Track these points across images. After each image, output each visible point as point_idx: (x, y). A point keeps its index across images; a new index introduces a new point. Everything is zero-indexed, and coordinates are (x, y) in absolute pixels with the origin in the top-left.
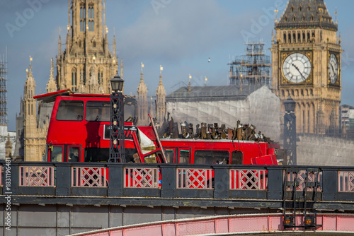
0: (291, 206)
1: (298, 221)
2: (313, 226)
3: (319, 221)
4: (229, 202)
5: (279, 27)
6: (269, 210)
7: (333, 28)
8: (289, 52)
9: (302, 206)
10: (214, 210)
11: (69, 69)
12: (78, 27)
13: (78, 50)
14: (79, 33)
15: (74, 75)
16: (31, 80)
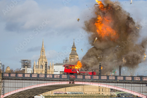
0: (71, 80)
1: (72, 82)
2: (74, 83)
3: (74, 82)
4: (62, 80)
5: (70, 55)
6: (67, 81)
7: (78, 55)
8: (71, 59)
9: (72, 80)
10: (60, 81)
11: (40, 61)
12: (42, 55)
13: (42, 58)
14: (42, 56)
15: (41, 61)
16: (35, 62)
